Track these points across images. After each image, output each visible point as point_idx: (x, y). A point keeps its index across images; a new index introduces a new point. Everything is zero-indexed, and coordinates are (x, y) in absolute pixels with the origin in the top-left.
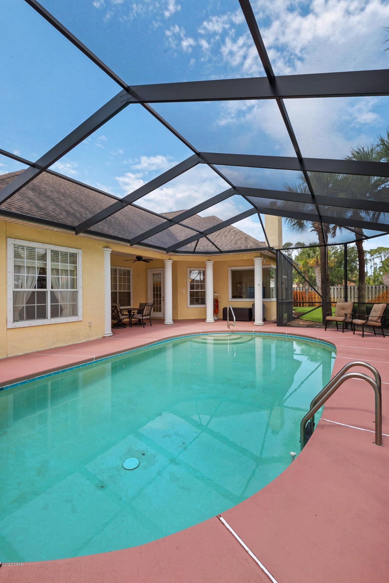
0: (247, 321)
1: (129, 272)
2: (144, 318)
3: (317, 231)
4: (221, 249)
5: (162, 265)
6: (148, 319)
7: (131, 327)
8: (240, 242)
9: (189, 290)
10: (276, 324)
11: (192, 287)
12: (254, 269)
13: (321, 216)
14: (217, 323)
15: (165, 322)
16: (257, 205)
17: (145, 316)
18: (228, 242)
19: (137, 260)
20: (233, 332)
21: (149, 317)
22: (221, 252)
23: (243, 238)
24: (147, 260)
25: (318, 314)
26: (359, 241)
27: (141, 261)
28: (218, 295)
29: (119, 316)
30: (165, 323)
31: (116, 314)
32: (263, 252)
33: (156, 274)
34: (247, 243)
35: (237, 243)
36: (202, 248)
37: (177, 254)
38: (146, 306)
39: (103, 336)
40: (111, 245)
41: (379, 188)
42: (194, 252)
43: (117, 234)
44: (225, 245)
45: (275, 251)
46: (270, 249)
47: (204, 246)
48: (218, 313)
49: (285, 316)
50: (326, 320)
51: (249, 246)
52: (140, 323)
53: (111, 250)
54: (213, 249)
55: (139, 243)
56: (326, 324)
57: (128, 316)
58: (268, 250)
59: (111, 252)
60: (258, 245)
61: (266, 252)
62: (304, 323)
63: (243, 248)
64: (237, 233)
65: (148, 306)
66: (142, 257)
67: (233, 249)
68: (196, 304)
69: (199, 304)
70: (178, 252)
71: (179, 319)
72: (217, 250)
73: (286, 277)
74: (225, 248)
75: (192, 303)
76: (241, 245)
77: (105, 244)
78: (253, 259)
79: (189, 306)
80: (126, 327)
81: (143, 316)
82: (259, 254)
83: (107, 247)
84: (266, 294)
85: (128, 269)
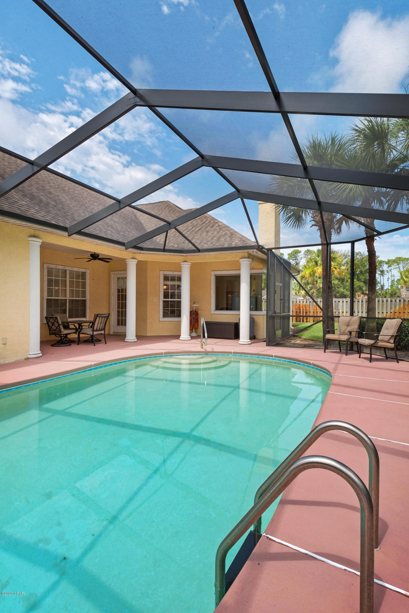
0: (231, 339)
1: (84, 275)
2: (95, 333)
3: (319, 226)
4: (199, 247)
5: (122, 265)
6: (102, 334)
7: (78, 344)
8: (223, 239)
9: (162, 298)
10: (265, 343)
11: (166, 295)
12: (240, 274)
13: (320, 202)
14: (194, 341)
15: (126, 338)
16: (239, 188)
17: (97, 330)
18: (210, 239)
19: (92, 259)
20: (207, 353)
21: (103, 332)
22: (199, 251)
23: (228, 234)
24: (106, 260)
25: (318, 330)
26: (370, 240)
27: (97, 260)
28: (198, 305)
29: (60, 330)
30: (125, 340)
31: (57, 328)
32: (250, 251)
33: (122, 278)
34: (232, 240)
35: (221, 240)
36: (177, 246)
37: (142, 252)
38: (98, 318)
39: (26, 357)
40: (41, 234)
41: (396, 171)
42: (164, 250)
43: (49, 219)
44: (205, 243)
45: (266, 251)
46: (260, 248)
47: (180, 243)
48: (198, 328)
49: (279, 333)
50: (326, 339)
51: (234, 243)
52: (92, 341)
53: (41, 241)
54: (190, 247)
55: (80, 233)
56: (327, 344)
57: (74, 331)
58: (257, 249)
59: (40, 244)
60: (245, 243)
61: (255, 252)
62: (302, 343)
63: (226, 246)
64: (222, 228)
65: (101, 319)
66: (98, 255)
67: (214, 247)
68: (171, 317)
69: (175, 317)
70: (141, 249)
71: (148, 335)
72: (194, 248)
73: (281, 285)
74: (204, 246)
75: (165, 315)
76: (223, 243)
77: (32, 232)
78: (239, 260)
79: (162, 319)
80: (71, 345)
81: (93, 331)
82: (246, 255)
83: (34, 236)
84: (255, 305)
85: (83, 270)
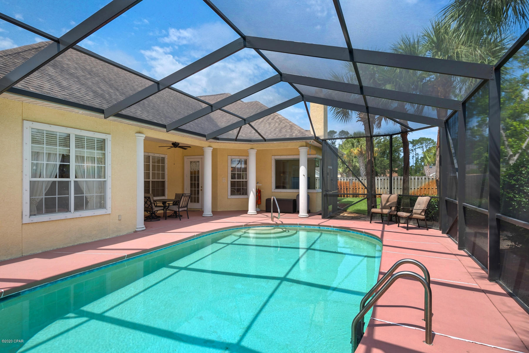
0: (290, 213)
1: (163, 159)
2: (180, 210)
3: (363, 122)
4: (265, 137)
5: (201, 152)
6: (185, 210)
7: (166, 219)
8: (284, 131)
9: (230, 179)
10: (320, 216)
11: (233, 177)
12: (299, 158)
13: (368, 107)
14: (259, 215)
15: (203, 214)
16: (303, 93)
17: (182, 207)
18: (273, 130)
19: (173, 147)
20: (277, 225)
21: (186, 209)
22: (265, 140)
23: (288, 126)
24: (184, 147)
25: (363, 206)
26: (404, 134)
27: (177, 148)
28: (261, 185)
29: (152, 208)
30: (203, 215)
31: (149, 206)
32: (308, 141)
33: (194, 162)
34: (292, 132)
35: (282, 131)
36: (245, 135)
37: (218, 141)
38: (183, 197)
39: (134, 230)
40: (144, 130)
41: (424, 81)
42: (236, 140)
43: (151, 118)
44: (269, 133)
45: (321, 141)
46: (317, 139)
47: (247, 133)
48: (261, 204)
49: (330, 207)
50: (371, 213)
51: (294, 135)
52: (176, 216)
53: (145, 136)
54: (257, 137)
55: (177, 129)
56: (371, 216)
57: (162, 208)
58: (314, 140)
59: (144, 138)
60: (304, 134)
61: (312, 142)
62: (349, 215)
63: (288, 137)
64: (282, 120)
65: (185, 197)
66: (179, 144)
67: (278, 137)
68: (237, 195)
69: (240, 194)
70: (218, 139)
71: (218, 210)
72: (260, 138)
73: (331, 167)
74: (269, 136)
75: (233, 193)
76: (285, 134)
77: (138, 129)
78: (298, 148)
79: (230, 197)
80: (160, 220)
81: (179, 208)
82: (304, 144)
83: (140, 133)
84: (311, 185)
85: (163, 156)
